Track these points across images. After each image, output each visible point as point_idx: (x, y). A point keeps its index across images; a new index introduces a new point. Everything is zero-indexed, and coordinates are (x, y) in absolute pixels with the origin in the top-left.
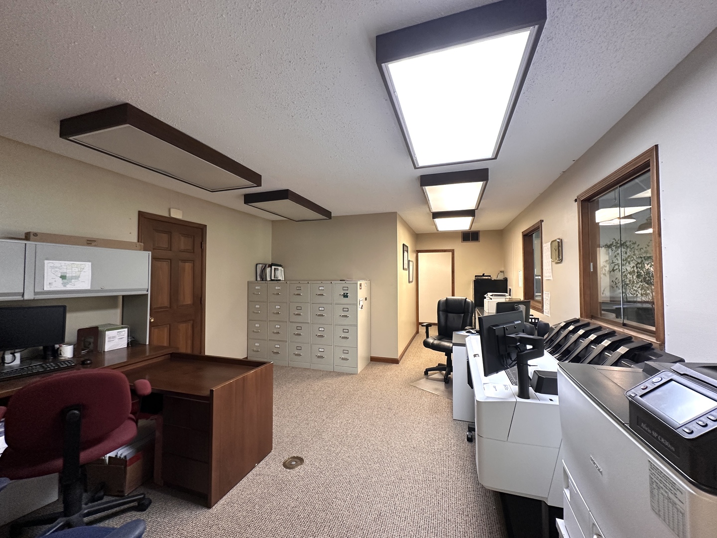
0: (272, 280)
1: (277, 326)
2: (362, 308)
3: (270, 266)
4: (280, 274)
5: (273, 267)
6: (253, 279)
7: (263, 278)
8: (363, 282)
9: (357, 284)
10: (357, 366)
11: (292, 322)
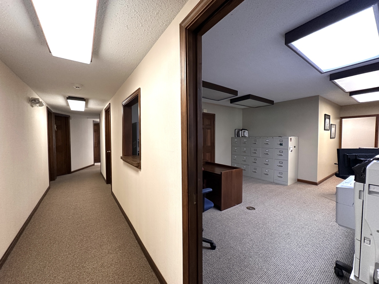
0: (242, 137)
1: (244, 158)
2: (291, 151)
3: (242, 130)
4: (246, 134)
5: (243, 131)
6: (234, 136)
7: (238, 135)
8: (293, 138)
9: (288, 138)
10: (288, 181)
11: (252, 156)
